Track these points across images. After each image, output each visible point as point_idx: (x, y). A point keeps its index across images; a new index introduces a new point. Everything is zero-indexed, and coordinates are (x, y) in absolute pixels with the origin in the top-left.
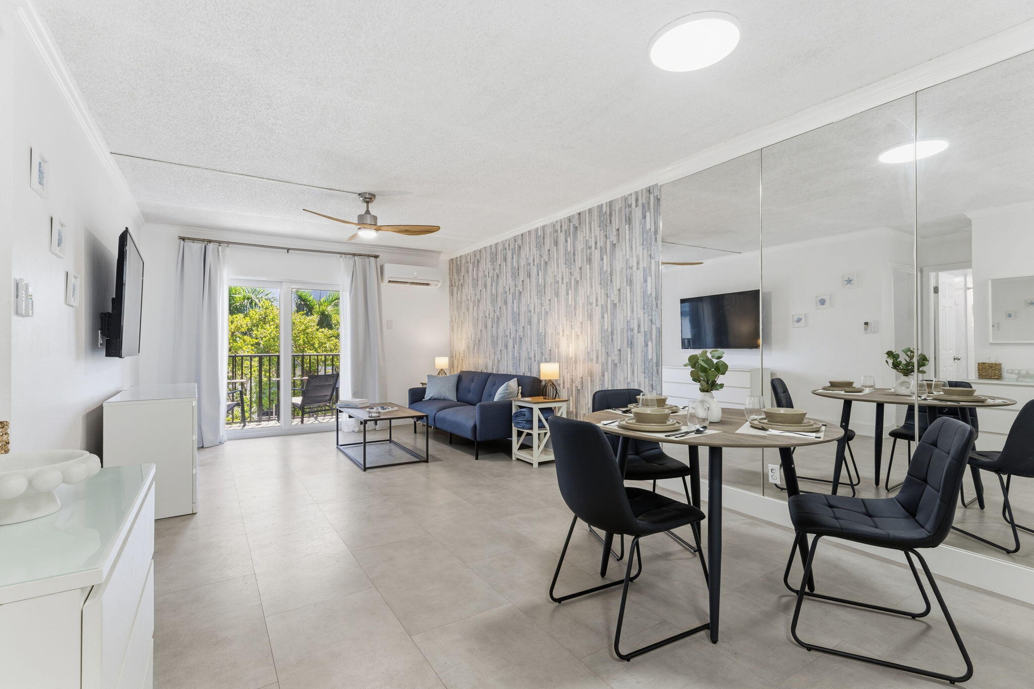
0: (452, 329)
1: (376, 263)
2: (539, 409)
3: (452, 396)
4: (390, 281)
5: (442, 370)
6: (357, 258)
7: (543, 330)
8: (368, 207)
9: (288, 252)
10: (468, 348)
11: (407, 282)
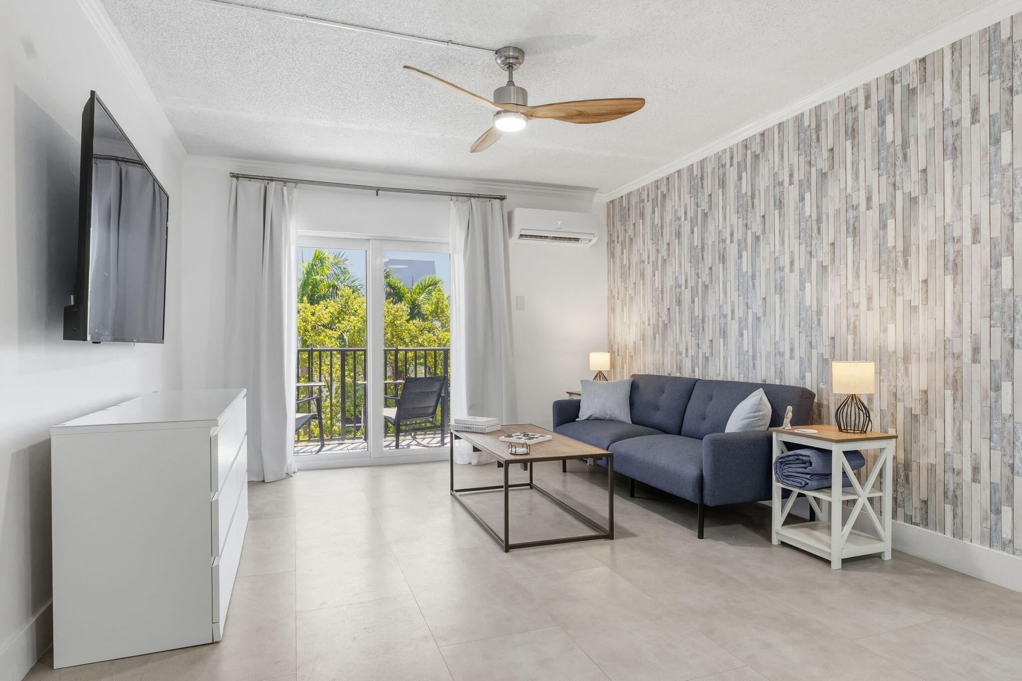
0: (612, 309)
1: (502, 207)
2: (844, 452)
3: (623, 413)
4: (521, 236)
5: (600, 372)
6: (473, 200)
7: (815, 301)
8: (511, 76)
9: (377, 195)
10: (643, 338)
11: (546, 237)
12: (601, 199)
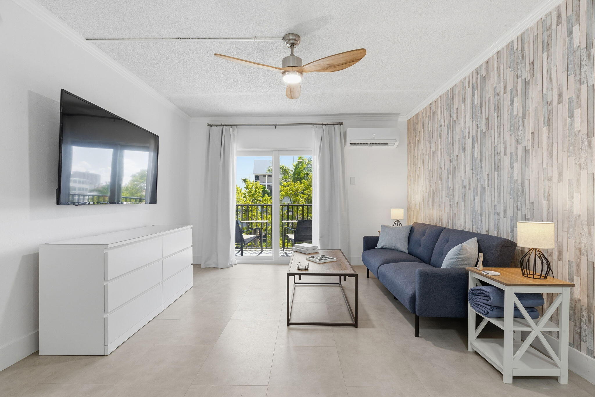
0: (409, 183)
1: (340, 129)
2: (515, 293)
3: (403, 247)
4: (351, 143)
5: (397, 220)
6: (324, 126)
8: (292, 51)
9: (276, 128)
10: (423, 200)
11: (367, 143)
12: (403, 119)
